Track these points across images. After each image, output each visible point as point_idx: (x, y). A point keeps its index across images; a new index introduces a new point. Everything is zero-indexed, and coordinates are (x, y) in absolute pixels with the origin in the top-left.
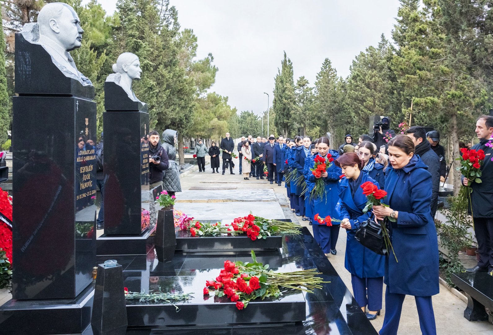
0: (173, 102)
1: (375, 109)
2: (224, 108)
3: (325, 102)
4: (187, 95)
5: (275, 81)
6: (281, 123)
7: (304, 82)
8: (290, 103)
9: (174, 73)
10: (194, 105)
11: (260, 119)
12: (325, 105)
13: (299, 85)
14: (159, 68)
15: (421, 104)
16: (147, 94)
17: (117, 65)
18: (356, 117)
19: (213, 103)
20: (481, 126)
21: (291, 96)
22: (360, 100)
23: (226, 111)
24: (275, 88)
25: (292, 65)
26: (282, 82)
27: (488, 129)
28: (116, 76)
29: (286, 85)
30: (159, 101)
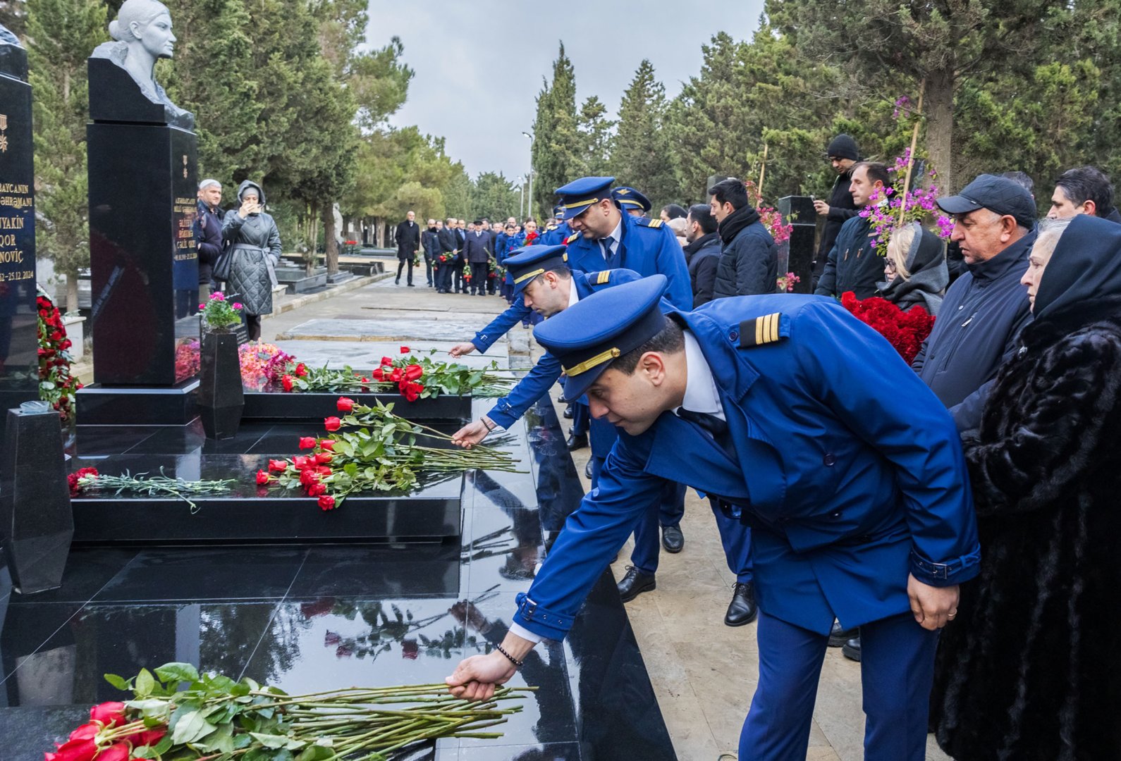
0: (305, 134)
1: (723, 165)
2: (435, 162)
3: (629, 148)
4: (335, 121)
5: (536, 106)
6: (547, 193)
7: (595, 109)
8: (566, 151)
9: (309, 74)
10: (356, 147)
11: (518, 190)
12: (628, 156)
13: (587, 114)
14: (270, 59)
15: (779, 142)
16: (238, 108)
17: (120, 24)
18: (684, 179)
19: (400, 145)
20: (860, 179)
21: (567, 136)
22: (695, 144)
23: (441, 168)
24: (536, 120)
25: (574, 72)
26: (550, 106)
27: (872, 184)
28: (115, 47)
29: (559, 113)
30: (272, 131)
